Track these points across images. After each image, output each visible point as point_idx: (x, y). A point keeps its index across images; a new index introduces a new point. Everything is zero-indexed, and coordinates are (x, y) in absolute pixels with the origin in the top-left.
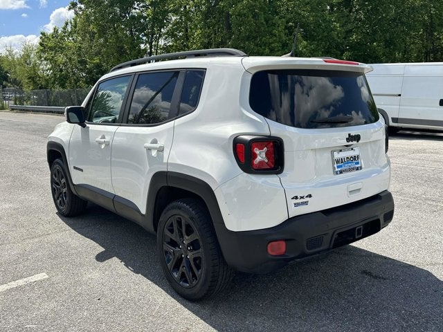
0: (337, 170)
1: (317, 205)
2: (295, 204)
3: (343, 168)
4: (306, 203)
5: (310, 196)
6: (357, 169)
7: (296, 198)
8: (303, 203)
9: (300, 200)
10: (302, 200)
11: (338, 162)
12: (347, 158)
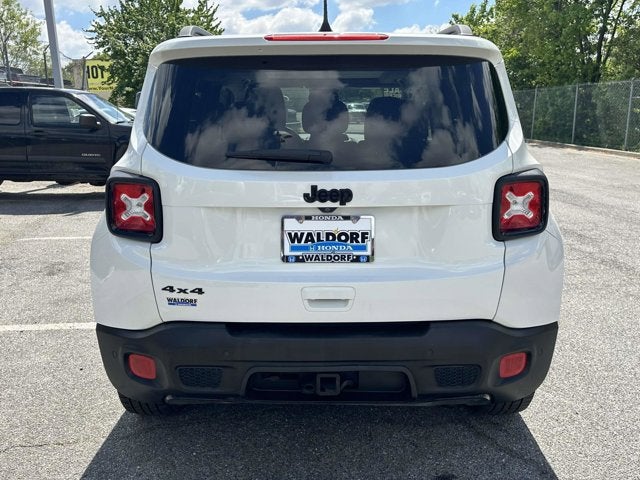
0: (287, 252)
1: (211, 310)
2: (169, 300)
3: (312, 252)
4: (192, 303)
5: (200, 291)
6: (357, 260)
7: (171, 289)
8: (185, 302)
9: (178, 295)
10: (182, 296)
11: (294, 238)
12: (328, 235)
